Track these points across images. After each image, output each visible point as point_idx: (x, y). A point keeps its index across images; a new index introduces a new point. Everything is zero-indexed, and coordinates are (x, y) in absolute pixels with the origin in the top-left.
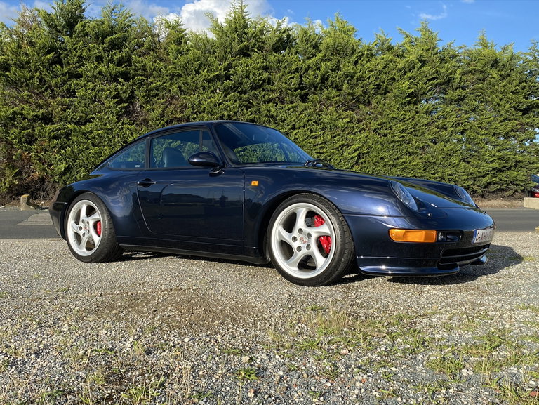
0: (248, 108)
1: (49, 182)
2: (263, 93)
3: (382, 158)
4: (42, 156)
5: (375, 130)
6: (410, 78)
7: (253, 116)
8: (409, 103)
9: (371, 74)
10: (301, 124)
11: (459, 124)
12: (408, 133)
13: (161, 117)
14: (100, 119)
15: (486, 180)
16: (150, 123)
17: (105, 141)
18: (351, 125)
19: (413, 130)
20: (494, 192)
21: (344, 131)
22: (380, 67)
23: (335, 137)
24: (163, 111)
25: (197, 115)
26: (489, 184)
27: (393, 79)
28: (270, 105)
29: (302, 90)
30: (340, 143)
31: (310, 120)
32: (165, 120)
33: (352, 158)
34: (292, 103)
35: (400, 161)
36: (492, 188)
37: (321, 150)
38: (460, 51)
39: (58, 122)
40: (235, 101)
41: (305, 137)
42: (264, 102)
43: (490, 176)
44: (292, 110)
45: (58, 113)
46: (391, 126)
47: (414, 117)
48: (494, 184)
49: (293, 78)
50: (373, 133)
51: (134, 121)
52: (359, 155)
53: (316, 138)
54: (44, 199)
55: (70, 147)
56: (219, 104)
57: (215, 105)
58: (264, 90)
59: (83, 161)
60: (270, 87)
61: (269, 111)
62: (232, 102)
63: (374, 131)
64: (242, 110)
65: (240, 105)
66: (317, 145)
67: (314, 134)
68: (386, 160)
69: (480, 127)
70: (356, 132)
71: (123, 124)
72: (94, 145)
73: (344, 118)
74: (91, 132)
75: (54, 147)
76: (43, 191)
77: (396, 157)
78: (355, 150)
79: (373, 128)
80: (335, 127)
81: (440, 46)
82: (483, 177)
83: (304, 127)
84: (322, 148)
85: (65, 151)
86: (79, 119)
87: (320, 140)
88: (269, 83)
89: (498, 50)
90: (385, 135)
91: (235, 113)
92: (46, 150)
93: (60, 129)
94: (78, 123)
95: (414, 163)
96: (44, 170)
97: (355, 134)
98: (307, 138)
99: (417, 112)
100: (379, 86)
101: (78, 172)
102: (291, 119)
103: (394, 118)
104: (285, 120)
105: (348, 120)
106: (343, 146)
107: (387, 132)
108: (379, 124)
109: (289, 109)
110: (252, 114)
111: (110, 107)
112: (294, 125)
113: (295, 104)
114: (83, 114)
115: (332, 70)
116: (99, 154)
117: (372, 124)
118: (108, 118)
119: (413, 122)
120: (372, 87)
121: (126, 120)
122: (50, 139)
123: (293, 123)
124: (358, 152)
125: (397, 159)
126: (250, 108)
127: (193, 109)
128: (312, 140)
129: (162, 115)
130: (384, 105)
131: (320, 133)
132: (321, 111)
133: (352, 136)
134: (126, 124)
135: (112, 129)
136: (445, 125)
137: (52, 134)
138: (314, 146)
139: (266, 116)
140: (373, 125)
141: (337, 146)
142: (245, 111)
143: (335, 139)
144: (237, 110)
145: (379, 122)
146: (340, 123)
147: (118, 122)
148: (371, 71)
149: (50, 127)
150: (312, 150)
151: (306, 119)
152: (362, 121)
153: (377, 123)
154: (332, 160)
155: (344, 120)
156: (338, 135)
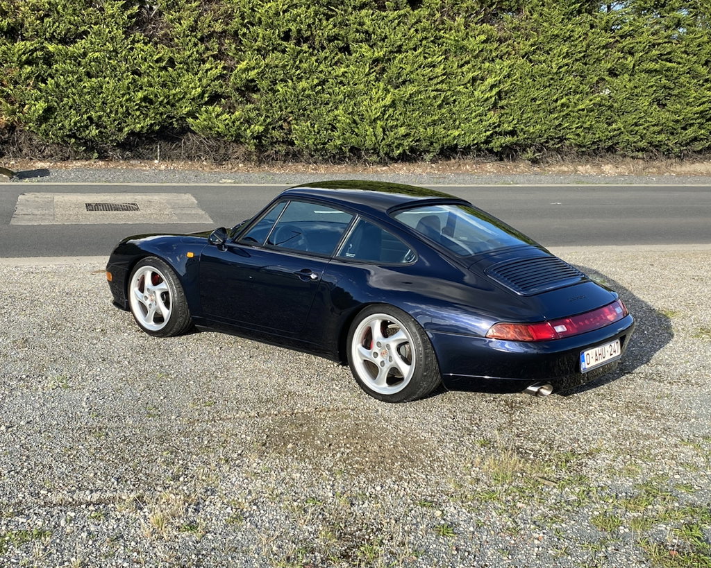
0: (328, 17)
1: (20, 131)
3: (534, 99)
4: (10, 92)
5: (526, 54)
7: (336, 30)
8: (579, 12)
10: (411, 45)
11: (654, 45)
12: (577, 60)
13: (192, 31)
14: (98, 34)
15: (690, 132)
16: (176, 40)
17: (107, 68)
18: (488, 46)
20: (700, 152)
23: (463, 65)
24: (196, 21)
25: (248, 29)
26: (695, 139)
28: (364, 12)
30: (471, 75)
31: (426, 38)
32: (199, 35)
33: (487, 99)
34: (397, 9)
35: (559, 103)
36: (698, 146)
39: (31, 38)
40: (308, 7)
41: (416, 66)
42: (354, 8)
43: (696, 126)
44: (396, 21)
45: (31, 24)
46: (551, 49)
47: (586, 34)
48: (702, 139)
50: (523, 60)
51: (151, 37)
52: (499, 93)
53: (434, 66)
54: (15, 157)
55: (53, 78)
56: (284, 12)
57: (277, 14)
59: (74, 100)
61: (361, 24)
62: (303, 8)
63: (523, 57)
64: (320, 20)
65: (316, 13)
66: (435, 78)
67: (430, 60)
69: (685, 52)
70: (496, 58)
71: (133, 42)
72: (89, 75)
73: (479, 35)
74: (85, 54)
75: (28, 78)
76: (13, 145)
77: (555, 98)
78: (493, 87)
79: (522, 52)
80: (464, 49)
82: (685, 128)
83: (415, 49)
84: (442, 82)
85: (46, 84)
86: (66, 34)
87: (439, 70)
90: (540, 63)
91: (309, 26)
92: (16, 83)
93: (36, 50)
94: (64, 41)
96: (14, 113)
97: (493, 61)
98: (420, 67)
99: (592, 26)
101: (66, 117)
102: (397, 37)
103: (556, 36)
104: (386, 37)
105: (483, 37)
106: (474, 79)
107: (543, 57)
108: (532, 45)
109: (392, 21)
110: (335, 26)
111: (113, 16)
112: (400, 46)
113: (402, 12)
114: (72, 26)
116: (98, 89)
117: (522, 46)
118: (110, 32)
119: (584, 43)
121: (138, 35)
122: (21, 65)
123: (399, 43)
124: (497, 91)
125: (556, 101)
126: (333, 16)
127: (243, 19)
128: (427, 70)
129: (193, 29)
130: (541, 14)
131: (440, 59)
132: (443, 23)
133: (487, 64)
134: (138, 42)
135: (115, 51)
136: (633, 48)
137: (24, 58)
138: (431, 79)
139: (357, 31)
140: (525, 47)
141: (466, 81)
142: (324, 23)
143: (465, 69)
144: (312, 20)
145: (532, 41)
146: (472, 43)
147: (126, 38)
149: (20, 45)
150: (427, 86)
151: (419, 36)
152: (506, 40)
153: (530, 43)
154: (457, 103)
155: (477, 38)
156: (467, 62)
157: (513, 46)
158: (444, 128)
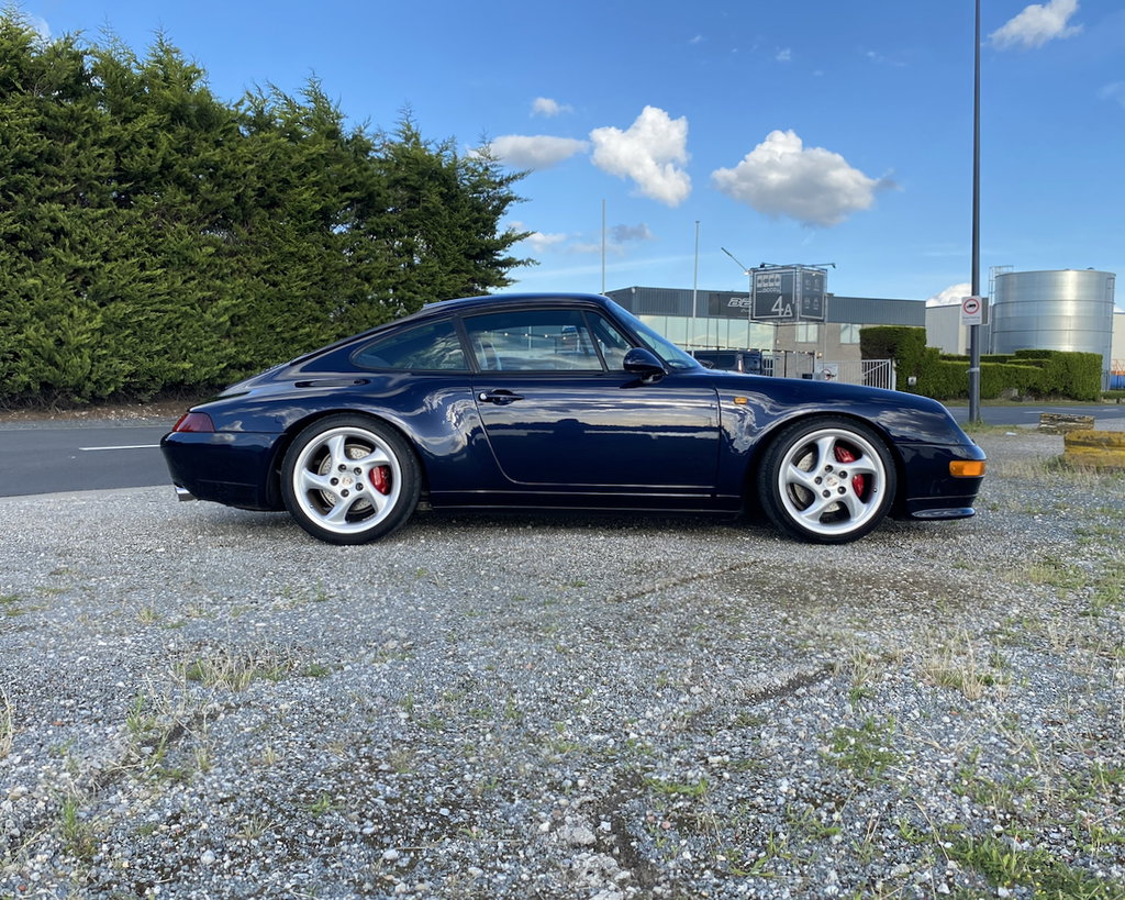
0: (1, 208)
2: (38, 180)
3: (272, 327)
5: (259, 272)
6: (315, 184)
8: (312, 229)
9: (250, 167)
10: (121, 252)
18: (217, 260)
19: (320, 277)
21: (204, 271)
22: (265, 157)
23: (186, 281)
27: (285, 181)
28: (55, 206)
29: (120, 183)
30: (198, 295)
31: (139, 245)
33: (221, 324)
34: (100, 206)
35: (301, 331)
37: (164, 307)
38: (376, 142)
41: (129, 279)
42: (42, 199)
44: (103, 222)
46: (286, 269)
49: (101, 156)
50: (256, 280)
52: (232, 319)
53: (152, 281)
58: (38, 174)
60: (51, 168)
61: (54, 220)
63: (257, 275)
66: (153, 295)
67: (147, 273)
68: (278, 330)
69: (419, 282)
70: (226, 275)
73: (204, 245)
77: (294, 325)
78: (225, 311)
79: (256, 269)
80: (193, 265)
81: (347, 129)
83: (127, 258)
84: (163, 302)
87: (160, 286)
88: (49, 161)
89: (433, 150)
90: (275, 284)
95: (323, 337)
97: (222, 279)
98: (134, 280)
100: (261, 193)
102: (102, 241)
103: (292, 254)
104: (86, 239)
105: (211, 250)
106: (204, 300)
107: (279, 278)
108: (264, 263)
109: (95, 220)
112: (107, 253)
115: (178, 150)
117: (253, 263)
119: (320, 265)
120: (250, 193)
123: (105, 249)
124: (231, 314)
125: (296, 329)
128: (141, 286)
131: (159, 272)
132: (160, 228)
133: (218, 282)
138: (149, 297)
140: (256, 263)
141: (193, 300)
143: (189, 285)
145: (264, 258)
146: (197, 256)
148: (250, 162)
150: (144, 305)
151: (133, 242)
152: (236, 255)
153: (263, 261)
154: (182, 327)
155: (204, 250)
156: (193, 278)
157: (243, 263)
158: (169, 360)
